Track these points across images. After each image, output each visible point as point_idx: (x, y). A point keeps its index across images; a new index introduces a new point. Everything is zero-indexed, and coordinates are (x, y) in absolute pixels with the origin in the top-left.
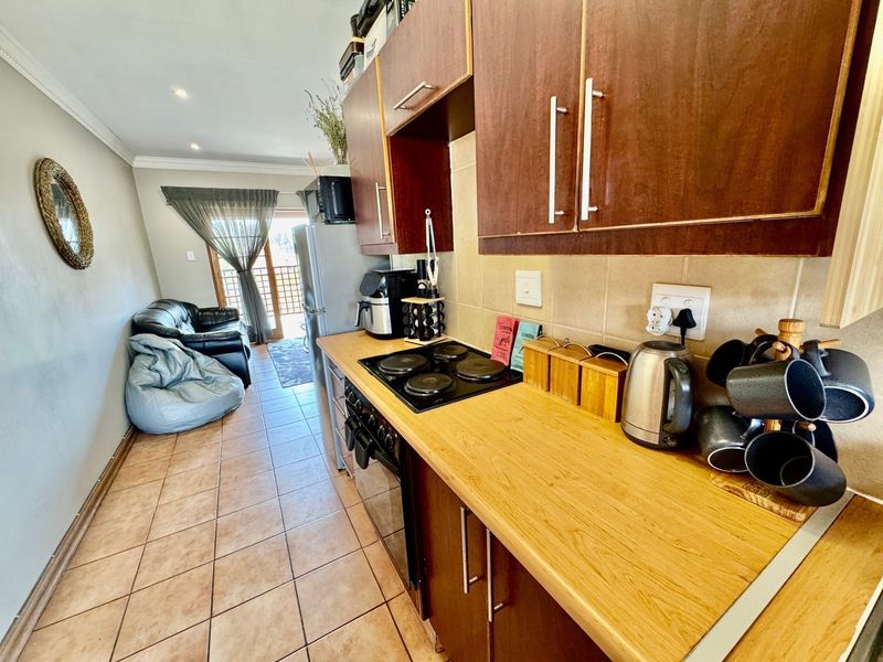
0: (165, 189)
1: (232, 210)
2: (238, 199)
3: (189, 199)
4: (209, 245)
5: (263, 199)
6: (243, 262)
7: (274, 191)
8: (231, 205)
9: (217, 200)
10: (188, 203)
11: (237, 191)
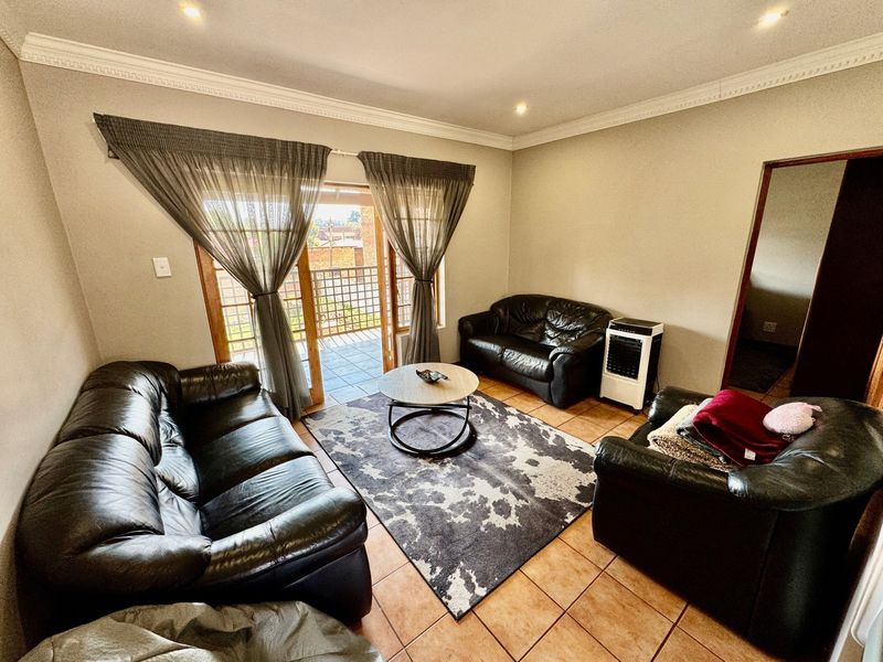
0: (103, 122)
1: (247, 180)
2: (260, 160)
3: (161, 150)
4: (199, 241)
5: (304, 161)
6: (265, 279)
7: (325, 147)
8: (246, 169)
9: (220, 157)
10: (155, 154)
11: (259, 141)
